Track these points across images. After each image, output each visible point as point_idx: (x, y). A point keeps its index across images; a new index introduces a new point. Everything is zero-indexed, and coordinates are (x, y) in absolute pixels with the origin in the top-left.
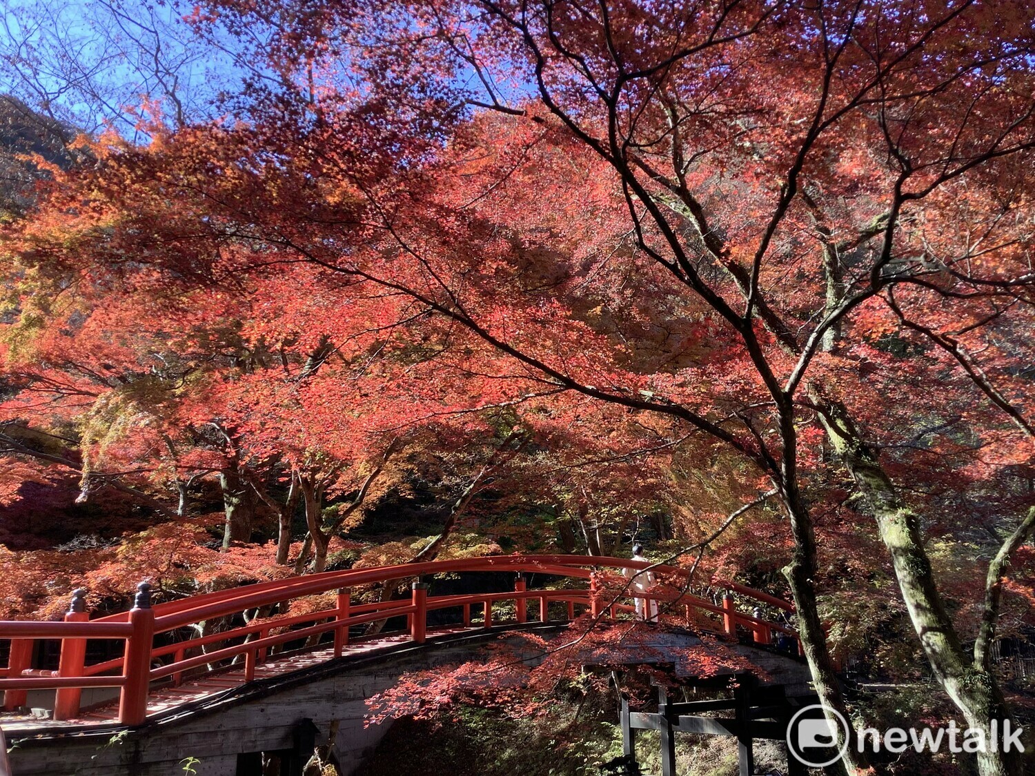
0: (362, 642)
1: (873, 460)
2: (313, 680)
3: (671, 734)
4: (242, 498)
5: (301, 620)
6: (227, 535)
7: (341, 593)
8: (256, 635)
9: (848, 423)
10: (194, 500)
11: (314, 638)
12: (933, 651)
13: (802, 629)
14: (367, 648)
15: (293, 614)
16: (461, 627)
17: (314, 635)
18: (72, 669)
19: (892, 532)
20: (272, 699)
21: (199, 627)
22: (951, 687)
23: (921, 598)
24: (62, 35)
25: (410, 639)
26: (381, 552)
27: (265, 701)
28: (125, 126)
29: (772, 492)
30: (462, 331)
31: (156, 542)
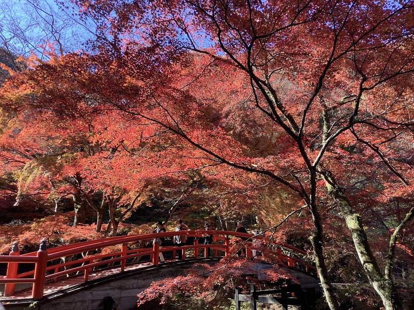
0: (132, 265)
1: (343, 194)
2: (112, 281)
3: (255, 303)
4: (82, 206)
5: (106, 256)
6: (75, 221)
7: (123, 245)
8: (87, 262)
9: (333, 179)
10: (61, 206)
11: (111, 264)
12: (368, 271)
13: (317, 261)
14: (134, 268)
15: (103, 253)
16: (172, 259)
17: (111, 262)
18: (12, 275)
19: (352, 223)
20: (96, 289)
21: (63, 259)
22: (375, 285)
23: (363, 249)
24: (13, 16)
25: (152, 264)
26: (140, 229)
27: (93, 289)
28: (37, 53)
29: (305, 206)
30: (180, 139)
31: (48, 223)
